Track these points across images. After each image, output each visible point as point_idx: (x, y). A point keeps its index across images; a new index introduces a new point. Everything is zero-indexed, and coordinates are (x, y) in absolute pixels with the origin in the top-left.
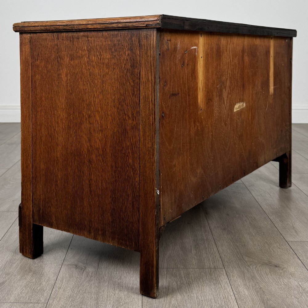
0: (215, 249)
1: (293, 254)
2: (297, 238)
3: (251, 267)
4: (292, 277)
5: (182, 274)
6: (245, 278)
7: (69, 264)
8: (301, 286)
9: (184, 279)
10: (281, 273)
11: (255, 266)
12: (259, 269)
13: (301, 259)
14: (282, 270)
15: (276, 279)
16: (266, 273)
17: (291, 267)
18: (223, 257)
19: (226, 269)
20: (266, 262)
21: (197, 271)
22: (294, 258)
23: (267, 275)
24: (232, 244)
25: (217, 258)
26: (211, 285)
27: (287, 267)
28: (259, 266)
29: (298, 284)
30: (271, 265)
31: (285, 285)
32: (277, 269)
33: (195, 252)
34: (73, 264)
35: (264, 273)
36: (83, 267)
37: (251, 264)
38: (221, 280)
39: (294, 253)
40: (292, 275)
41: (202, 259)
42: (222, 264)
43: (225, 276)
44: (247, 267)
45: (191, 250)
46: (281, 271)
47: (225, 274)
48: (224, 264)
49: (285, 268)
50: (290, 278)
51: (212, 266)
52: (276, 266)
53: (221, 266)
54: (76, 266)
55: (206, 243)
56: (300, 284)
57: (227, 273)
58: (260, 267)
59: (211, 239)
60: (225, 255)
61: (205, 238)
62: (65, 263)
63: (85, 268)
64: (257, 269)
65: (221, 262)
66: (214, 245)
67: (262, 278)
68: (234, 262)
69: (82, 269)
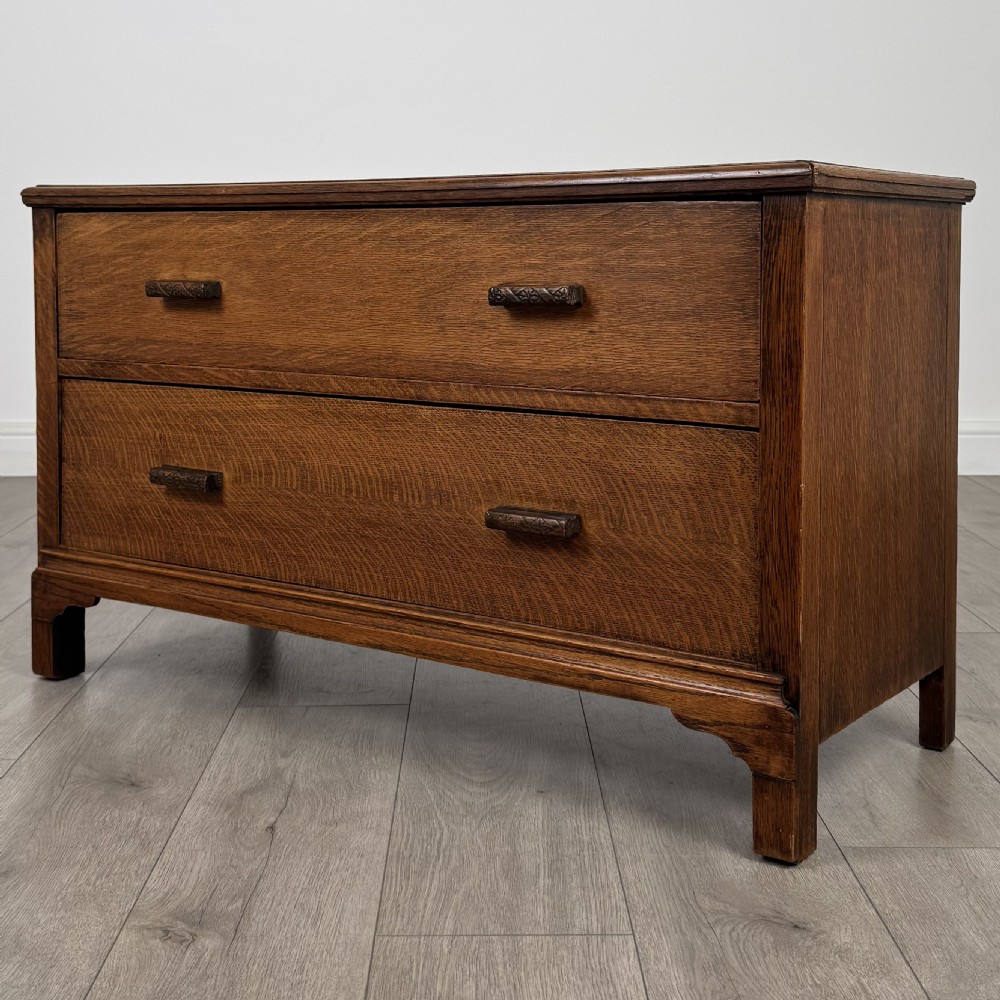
0: (613, 875)
1: (854, 887)
2: (874, 837)
3: (718, 931)
4: (842, 960)
5: (498, 953)
6: (695, 965)
7: (144, 927)
8: (865, 990)
9: (501, 968)
10: (810, 948)
11: (728, 928)
12: (742, 937)
13: (877, 902)
14: (814, 938)
15: (789, 967)
16: (762, 949)
17: (843, 927)
18: (633, 900)
19: (637, 936)
20: (768, 913)
21: (545, 946)
22: (854, 901)
23: (765, 955)
24: (667, 856)
25: (613, 900)
26: (584, 988)
27: (832, 929)
28: (741, 926)
29: (859, 981)
30: (781, 922)
31: (816, 984)
32: (797, 935)
33: (548, 881)
34: (159, 924)
35: (756, 950)
36: (188, 936)
37: (717, 922)
38: (617, 973)
39: (858, 886)
40: (843, 953)
41: (568, 905)
42: (627, 920)
43: (631, 959)
44: (704, 930)
45: (537, 876)
46: (809, 943)
47: (632, 954)
48: (633, 922)
49: (824, 932)
50: (835, 965)
51: (595, 928)
52: (796, 927)
53: (625, 928)
54: (166, 932)
55: (586, 853)
56: (864, 981)
57: (640, 950)
58: (746, 931)
59: (603, 841)
60: (639, 893)
61: (586, 839)
62: (132, 923)
63: (194, 936)
64: (734, 934)
65: (625, 915)
66: (611, 861)
67: (746, 965)
68: (665, 914)
69: (181, 943)
